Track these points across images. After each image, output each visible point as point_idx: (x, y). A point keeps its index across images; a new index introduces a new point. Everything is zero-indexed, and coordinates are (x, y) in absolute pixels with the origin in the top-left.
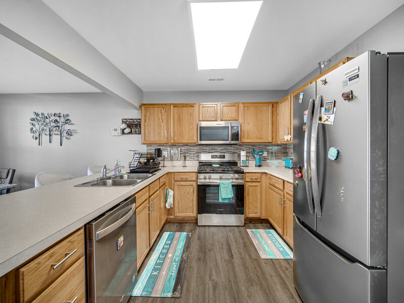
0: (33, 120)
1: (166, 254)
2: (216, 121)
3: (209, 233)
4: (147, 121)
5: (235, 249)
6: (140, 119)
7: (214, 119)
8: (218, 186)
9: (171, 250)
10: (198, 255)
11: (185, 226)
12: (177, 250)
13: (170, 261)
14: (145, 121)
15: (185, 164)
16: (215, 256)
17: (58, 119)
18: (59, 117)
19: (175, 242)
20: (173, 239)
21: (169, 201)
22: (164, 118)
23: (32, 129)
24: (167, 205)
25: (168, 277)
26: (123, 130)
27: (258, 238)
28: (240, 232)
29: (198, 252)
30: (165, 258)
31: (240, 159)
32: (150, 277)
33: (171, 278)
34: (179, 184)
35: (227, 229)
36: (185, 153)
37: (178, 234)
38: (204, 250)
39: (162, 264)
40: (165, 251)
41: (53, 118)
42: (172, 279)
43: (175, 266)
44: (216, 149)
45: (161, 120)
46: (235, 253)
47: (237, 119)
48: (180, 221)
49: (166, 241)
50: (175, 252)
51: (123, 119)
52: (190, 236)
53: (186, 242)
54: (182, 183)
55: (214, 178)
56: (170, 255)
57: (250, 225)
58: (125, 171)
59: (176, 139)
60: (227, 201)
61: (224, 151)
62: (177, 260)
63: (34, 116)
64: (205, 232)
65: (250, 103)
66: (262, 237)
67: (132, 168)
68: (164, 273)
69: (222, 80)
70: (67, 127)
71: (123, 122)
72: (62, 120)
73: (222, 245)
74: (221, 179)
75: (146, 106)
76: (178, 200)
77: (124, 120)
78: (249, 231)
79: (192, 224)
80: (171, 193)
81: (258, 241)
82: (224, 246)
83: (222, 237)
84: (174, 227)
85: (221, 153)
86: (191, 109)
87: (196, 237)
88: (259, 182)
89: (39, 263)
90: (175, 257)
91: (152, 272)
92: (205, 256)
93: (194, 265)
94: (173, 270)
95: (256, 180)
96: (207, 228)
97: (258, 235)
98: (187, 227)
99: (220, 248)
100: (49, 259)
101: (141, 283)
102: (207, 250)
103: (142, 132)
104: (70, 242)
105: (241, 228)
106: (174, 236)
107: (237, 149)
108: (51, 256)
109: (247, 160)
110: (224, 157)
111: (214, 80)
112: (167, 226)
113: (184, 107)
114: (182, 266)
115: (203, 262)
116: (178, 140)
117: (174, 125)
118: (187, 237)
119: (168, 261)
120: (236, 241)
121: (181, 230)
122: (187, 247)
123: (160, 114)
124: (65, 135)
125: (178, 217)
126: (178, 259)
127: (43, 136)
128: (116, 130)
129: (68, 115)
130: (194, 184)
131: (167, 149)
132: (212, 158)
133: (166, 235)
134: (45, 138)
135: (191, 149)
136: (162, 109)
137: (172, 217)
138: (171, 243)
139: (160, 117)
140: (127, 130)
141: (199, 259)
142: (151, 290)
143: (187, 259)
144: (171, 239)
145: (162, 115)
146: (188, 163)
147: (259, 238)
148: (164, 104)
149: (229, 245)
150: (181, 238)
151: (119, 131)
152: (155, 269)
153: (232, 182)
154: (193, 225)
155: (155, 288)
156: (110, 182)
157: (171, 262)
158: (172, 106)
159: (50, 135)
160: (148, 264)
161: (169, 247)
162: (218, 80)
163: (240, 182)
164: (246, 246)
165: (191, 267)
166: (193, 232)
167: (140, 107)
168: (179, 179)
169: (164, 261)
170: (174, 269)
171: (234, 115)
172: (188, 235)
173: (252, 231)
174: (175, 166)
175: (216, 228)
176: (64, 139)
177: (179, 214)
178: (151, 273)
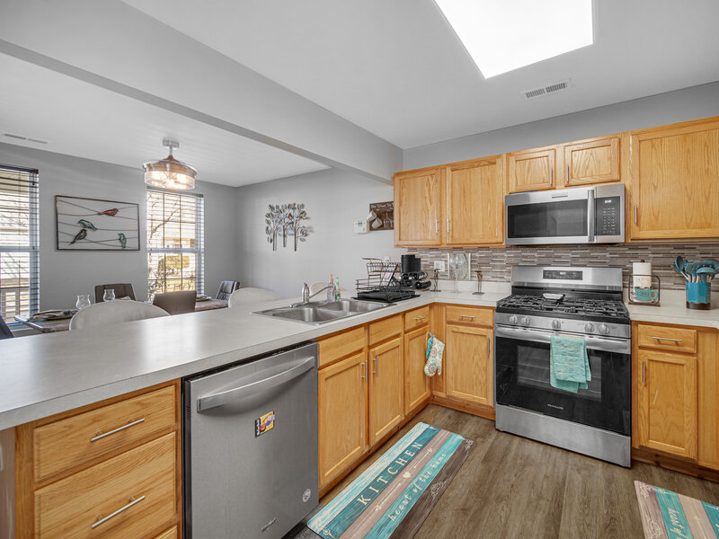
0: (268, 216)
1: (402, 469)
2: (552, 188)
3: (516, 455)
4: (403, 205)
5: (573, 522)
6: (391, 203)
7: (548, 186)
8: (547, 347)
9: (414, 465)
10: (467, 500)
11: (466, 421)
12: (425, 470)
13: (401, 488)
14: (400, 205)
15: (479, 286)
16: (507, 518)
17: (291, 211)
18: (294, 209)
19: (430, 450)
20: (429, 441)
21: (430, 361)
22: (433, 194)
23: (267, 228)
24: (426, 368)
25: (383, 520)
26: (371, 222)
27: (667, 519)
28: (609, 481)
29: (470, 492)
30: (395, 476)
31: (631, 282)
32: (351, 505)
33: (384, 525)
34: (455, 330)
35: (572, 459)
36: (481, 264)
37: (444, 433)
38: (484, 493)
39: (382, 487)
40: (401, 462)
41: (287, 211)
42: (387, 528)
43: (405, 502)
44: (560, 257)
45: (428, 199)
46: (569, 535)
47: (616, 177)
48: (460, 407)
49: (413, 443)
50: (419, 473)
51: (371, 205)
52: (468, 447)
53: (452, 458)
54: (462, 329)
55: (539, 327)
56: (407, 475)
57: (655, 471)
58: (348, 294)
59: (456, 235)
60: (573, 390)
61: (582, 261)
62: (415, 491)
63: (269, 211)
64: (508, 449)
65: (662, 129)
66: (686, 524)
67: (361, 291)
68: (378, 508)
69: (563, 86)
70: (303, 223)
71: (371, 210)
72: (297, 213)
73: (540, 497)
74: (557, 330)
75: (403, 177)
76: (454, 364)
77: (373, 207)
78: (641, 488)
79: (486, 422)
80: (438, 346)
81: (665, 529)
82: (543, 503)
83: (546, 477)
84: (443, 417)
85: (572, 266)
86: (488, 170)
87: (480, 453)
88: (691, 354)
89: (70, 427)
90: (414, 483)
91: (359, 496)
92: (482, 508)
93: (448, 518)
94: (398, 508)
95: (675, 348)
96: (517, 440)
97: (671, 511)
98: (472, 426)
99: (529, 503)
100: (90, 424)
101: (331, 509)
102: (493, 496)
103: (396, 225)
104: (139, 403)
105: (618, 472)
106: (433, 436)
107: (623, 256)
108: (95, 421)
109: (653, 287)
110: (579, 276)
111: (540, 92)
112: (431, 411)
113: (473, 167)
114: (420, 509)
115: (471, 520)
116: (462, 237)
117: (452, 206)
118: (459, 448)
119: (397, 486)
120: (586, 503)
121: (454, 428)
122: (450, 470)
123: (426, 189)
124: (300, 234)
125: (455, 398)
126: (419, 489)
127: (278, 237)
128: (360, 224)
129: (303, 206)
130: (490, 334)
131: (443, 257)
132: (545, 277)
133: (419, 428)
134: (279, 239)
135: (496, 257)
136: (430, 177)
137: (442, 395)
138: (422, 448)
139: (427, 195)
140: (376, 224)
141: (465, 510)
142: (340, 532)
143: (439, 497)
144: (426, 440)
145: (429, 190)
146: (486, 286)
147: (674, 522)
148: (433, 168)
149: (559, 506)
150: (446, 446)
151: (365, 226)
152: (367, 493)
153: (588, 344)
154: (487, 425)
155: (349, 531)
156: (308, 311)
157: (403, 490)
158: (448, 170)
159: (284, 236)
160: (360, 477)
161: (415, 456)
162: (550, 89)
163: (618, 344)
164: (613, 531)
165: (437, 520)
166: (479, 440)
167: (393, 178)
168: (456, 320)
169: (390, 482)
170: (401, 508)
171: (606, 170)
172: (464, 443)
173: (652, 494)
174: (458, 292)
175: (542, 448)
176: (299, 242)
177: (455, 393)
178: (356, 498)
